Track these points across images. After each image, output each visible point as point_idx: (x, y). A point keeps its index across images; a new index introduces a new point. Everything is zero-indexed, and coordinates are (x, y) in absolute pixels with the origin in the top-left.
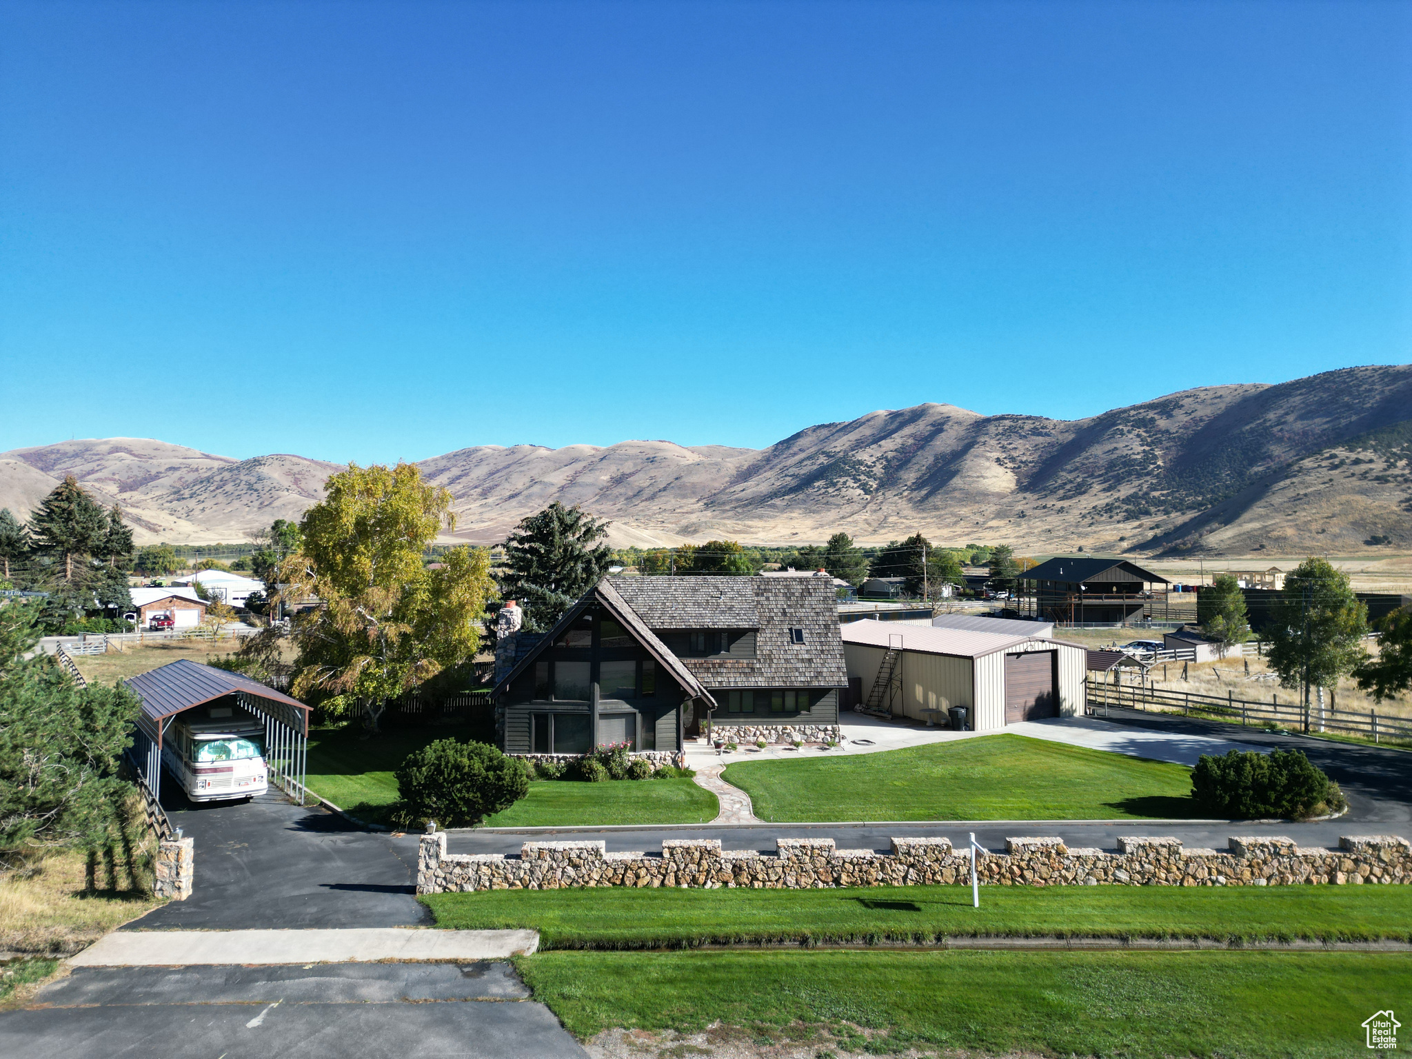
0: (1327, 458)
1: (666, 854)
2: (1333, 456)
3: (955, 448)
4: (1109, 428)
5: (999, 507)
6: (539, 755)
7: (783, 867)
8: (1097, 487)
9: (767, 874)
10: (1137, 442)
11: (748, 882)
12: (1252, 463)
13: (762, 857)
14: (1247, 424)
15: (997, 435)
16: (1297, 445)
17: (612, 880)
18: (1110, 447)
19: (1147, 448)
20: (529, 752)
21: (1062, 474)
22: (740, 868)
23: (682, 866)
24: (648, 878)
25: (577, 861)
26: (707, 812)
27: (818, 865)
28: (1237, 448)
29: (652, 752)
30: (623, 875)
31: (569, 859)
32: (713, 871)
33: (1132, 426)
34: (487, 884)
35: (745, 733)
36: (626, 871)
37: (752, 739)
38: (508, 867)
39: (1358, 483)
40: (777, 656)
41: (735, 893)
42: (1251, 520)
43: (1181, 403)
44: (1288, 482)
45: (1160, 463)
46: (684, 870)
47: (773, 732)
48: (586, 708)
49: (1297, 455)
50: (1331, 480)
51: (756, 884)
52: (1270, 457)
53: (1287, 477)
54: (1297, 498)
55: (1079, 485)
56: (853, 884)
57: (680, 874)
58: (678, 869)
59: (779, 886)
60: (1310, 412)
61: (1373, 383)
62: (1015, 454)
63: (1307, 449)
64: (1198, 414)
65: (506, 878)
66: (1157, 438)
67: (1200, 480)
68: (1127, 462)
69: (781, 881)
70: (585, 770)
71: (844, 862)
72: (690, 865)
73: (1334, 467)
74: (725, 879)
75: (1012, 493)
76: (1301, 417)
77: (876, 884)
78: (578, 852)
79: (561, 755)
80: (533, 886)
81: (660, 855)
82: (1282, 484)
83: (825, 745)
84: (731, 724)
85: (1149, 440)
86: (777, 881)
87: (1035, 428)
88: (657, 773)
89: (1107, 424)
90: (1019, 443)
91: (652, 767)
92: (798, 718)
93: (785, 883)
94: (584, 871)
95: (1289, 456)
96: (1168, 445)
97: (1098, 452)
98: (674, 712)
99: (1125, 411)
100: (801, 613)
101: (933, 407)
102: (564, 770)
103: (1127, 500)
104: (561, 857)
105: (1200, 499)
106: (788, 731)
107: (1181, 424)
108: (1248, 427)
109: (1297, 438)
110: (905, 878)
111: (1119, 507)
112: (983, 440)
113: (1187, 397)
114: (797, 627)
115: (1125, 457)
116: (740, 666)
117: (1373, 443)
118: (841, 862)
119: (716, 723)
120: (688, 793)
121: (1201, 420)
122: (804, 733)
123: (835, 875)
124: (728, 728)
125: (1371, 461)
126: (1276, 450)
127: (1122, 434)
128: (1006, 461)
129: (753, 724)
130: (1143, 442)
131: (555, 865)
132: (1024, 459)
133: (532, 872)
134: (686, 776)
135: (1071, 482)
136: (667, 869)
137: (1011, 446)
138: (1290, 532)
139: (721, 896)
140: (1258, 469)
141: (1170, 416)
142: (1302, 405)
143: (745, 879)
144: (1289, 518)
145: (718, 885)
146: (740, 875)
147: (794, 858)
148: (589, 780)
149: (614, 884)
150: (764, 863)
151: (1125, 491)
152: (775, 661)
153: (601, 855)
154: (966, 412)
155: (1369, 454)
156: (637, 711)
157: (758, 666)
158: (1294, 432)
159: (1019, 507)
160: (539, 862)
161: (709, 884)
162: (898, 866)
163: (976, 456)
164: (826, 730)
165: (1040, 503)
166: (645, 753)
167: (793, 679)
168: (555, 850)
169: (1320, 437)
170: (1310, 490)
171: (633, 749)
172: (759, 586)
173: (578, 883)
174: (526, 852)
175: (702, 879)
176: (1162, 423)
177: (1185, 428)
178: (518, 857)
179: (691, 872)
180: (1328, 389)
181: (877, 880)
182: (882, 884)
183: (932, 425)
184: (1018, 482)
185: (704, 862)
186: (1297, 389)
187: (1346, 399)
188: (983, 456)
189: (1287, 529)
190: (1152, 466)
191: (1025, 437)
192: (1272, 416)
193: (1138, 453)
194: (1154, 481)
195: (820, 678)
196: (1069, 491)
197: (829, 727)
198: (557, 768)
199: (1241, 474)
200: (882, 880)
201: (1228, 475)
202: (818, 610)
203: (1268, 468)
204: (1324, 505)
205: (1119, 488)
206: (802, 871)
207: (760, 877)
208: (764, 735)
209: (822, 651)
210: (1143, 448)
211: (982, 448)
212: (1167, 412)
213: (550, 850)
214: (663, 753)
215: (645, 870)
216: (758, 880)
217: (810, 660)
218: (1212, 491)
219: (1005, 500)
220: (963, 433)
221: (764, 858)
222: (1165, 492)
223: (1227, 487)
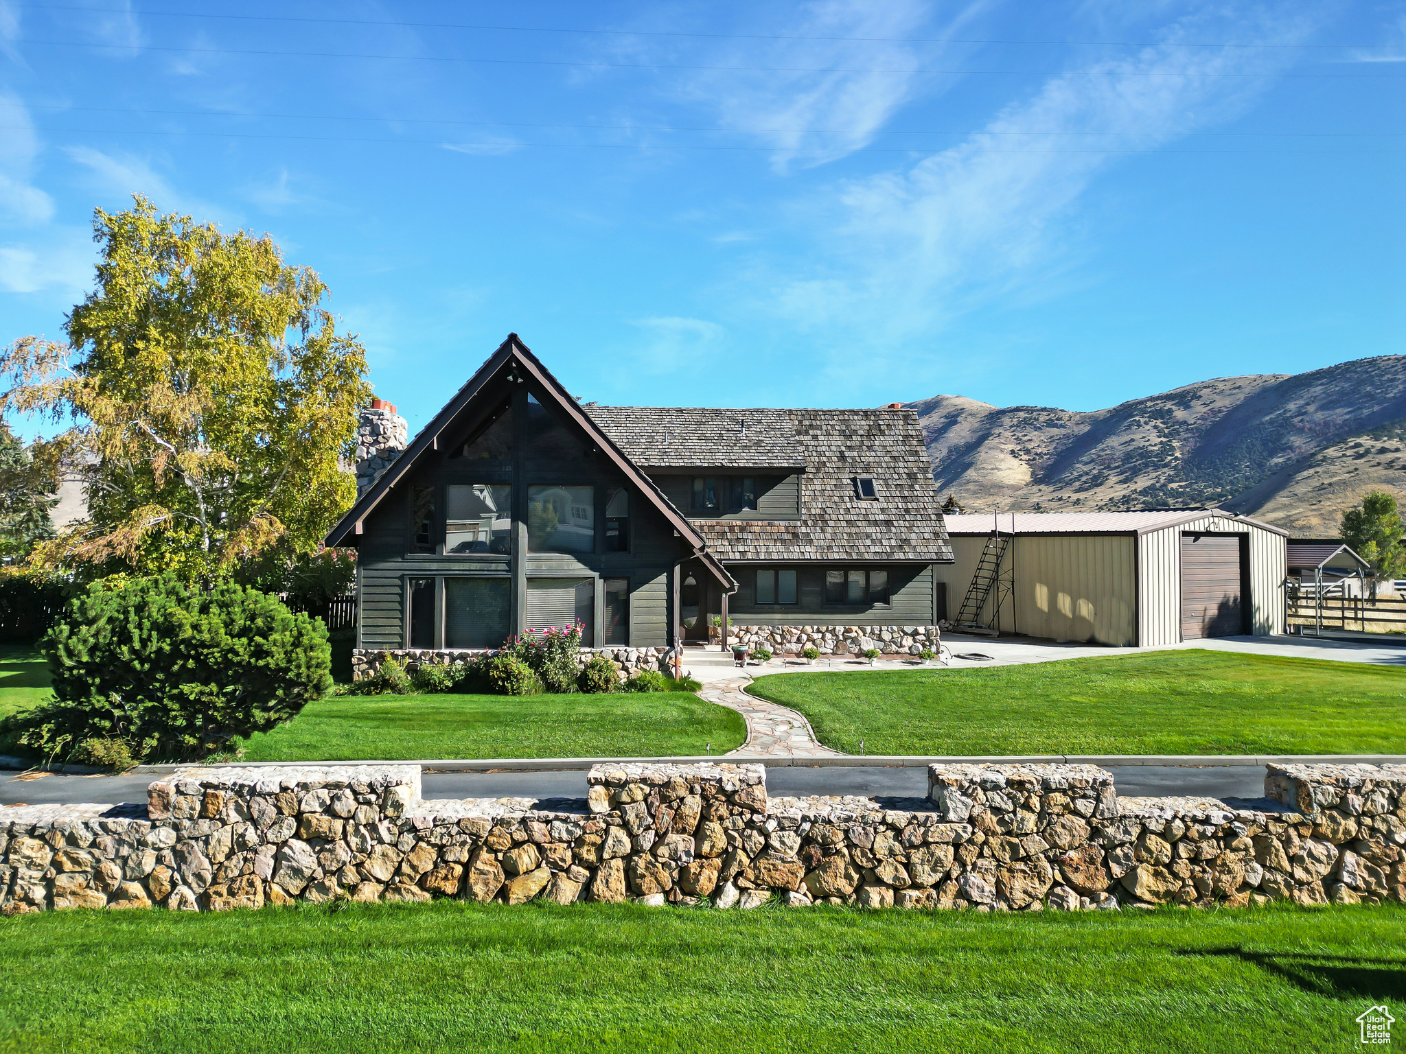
0: (1352, 448)
1: (600, 803)
2: (1358, 445)
3: (969, 440)
4: (1126, 419)
5: (1013, 499)
6: (418, 652)
7: (957, 846)
8: (1113, 479)
9: (908, 866)
10: (1154, 433)
11: (848, 890)
12: (1272, 454)
13: (892, 815)
14: (1267, 415)
15: (1011, 427)
16: (1318, 436)
17: (431, 882)
18: (1127, 438)
19: (1164, 440)
20: (401, 646)
21: (1077, 465)
22: (827, 848)
23: (648, 840)
24: (544, 874)
25: (322, 822)
26: (721, 737)
27: (1064, 840)
28: (1256, 439)
29: (623, 648)
30: (467, 867)
31: (299, 816)
32: (741, 855)
33: (1149, 417)
34: (39, 893)
35: (782, 636)
36: (474, 853)
37: (795, 647)
38: (107, 840)
39: (1385, 472)
40: (834, 517)
41: (812, 926)
42: (1274, 510)
43: (1199, 394)
44: (1312, 471)
45: (1178, 454)
46: (653, 851)
47: (828, 636)
48: (503, 567)
49: (1319, 446)
50: (1356, 469)
51: (875, 896)
52: (1291, 448)
53: (1311, 467)
54: (1321, 488)
55: (1095, 477)
56: (1172, 897)
57: (641, 863)
58: (636, 850)
59: (946, 902)
60: (1331, 402)
61: (1396, 373)
62: (1030, 446)
63: (1328, 440)
64: (1216, 405)
65: (99, 876)
66: (1173, 429)
67: (1219, 471)
68: (1144, 454)
69: (952, 887)
70: (496, 674)
71: (1145, 831)
72: (672, 837)
73: (1359, 456)
74: (779, 879)
75: (1027, 485)
76: (1322, 408)
77: (1243, 897)
78: (325, 795)
79: (456, 652)
80: (183, 901)
81: (582, 806)
82: (1305, 473)
83: (915, 656)
84: (760, 623)
85: (1166, 431)
86: (936, 886)
87: (1050, 420)
88: (631, 684)
89: (1124, 415)
90: (1034, 435)
91: (623, 674)
92: (869, 614)
93: (962, 894)
94: (343, 853)
95: (1310, 447)
96: (1186, 436)
97: (1115, 443)
98: (663, 578)
99: (1141, 402)
100: (869, 457)
101: (947, 399)
102: (459, 677)
103: (1144, 492)
104: (271, 812)
105: (1219, 490)
106: (853, 635)
107: (1199, 415)
108: (1267, 418)
109: (1317, 428)
110: (1331, 882)
111: (1136, 499)
112: (997, 431)
113: (1205, 387)
114: (865, 476)
115: (1142, 448)
116: (775, 530)
117: (1399, 432)
118: (1135, 831)
119: (735, 622)
120: (685, 709)
121: (1220, 411)
122: (880, 639)
123: (1117, 870)
124: (755, 628)
125: (1397, 450)
126: (1297, 441)
127: (1139, 426)
128: (1021, 453)
129: (795, 623)
130: (1161, 433)
131: (252, 836)
132: (1039, 451)
133: (180, 857)
134: (683, 689)
135: (1087, 474)
136: (600, 848)
137: (1025, 438)
138: (1315, 521)
139: (769, 935)
140: (1278, 460)
141: (1187, 407)
142: (1323, 396)
143: (838, 879)
144: (1314, 507)
145: (759, 898)
146: (825, 868)
147: (990, 819)
148: (503, 691)
149: (437, 893)
150: (898, 832)
151: (1142, 482)
152: (831, 523)
153: (398, 806)
154: (980, 404)
155: (1395, 443)
156: (596, 575)
157: (803, 530)
158: (1315, 423)
159: (1035, 499)
160: (205, 826)
161: (731, 893)
162: (1310, 844)
163: (990, 448)
164: (915, 633)
165: (1056, 495)
166: (608, 651)
167: (862, 549)
168: (253, 791)
169: (1341, 427)
170: (1334, 479)
171: (589, 641)
172: (800, 422)
173: (323, 889)
174: (163, 794)
175: (707, 879)
176: (1180, 414)
177: (1203, 418)
178: (139, 812)
179: (674, 857)
180: (1348, 380)
181: (1245, 886)
182: (1260, 899)
183: (946, 417)
184: (1033, 474)
185: (714, 826)
186: (1318, 379)
187: (1368, 389)
188: (997, 448)
189: (1312, 518)
190: (1170, 458)
191: (1040, 428)
192: (1292, 406)
193: (1156, 445)
194: (1172, 473)
195: (907, 549)
196: (1085, 483)
197: (921, 630)
198: (448, 673)
199: (1261, 466)
200: (1261, 889)
201: (1247, 466)
202: (896, 454)
203: (1289, 459)
204: (1349, 494)
205: (1135, 480)
206: (1015, 858)
207: (886, 873)
208: (814, 642)
209: (907, 510)
210: (1160, 440)
211: (997, 440)
212: (1185, 403)
213: (239, 790)
214: (643, 650)
215: (532, 850)
216: (879, 882)
217: (888, 523)
218: (1232, 483)
219: (1019, 492)
220: (977, 425)
221: (898, 817)
222: (1183, 484)
223: (1247, 478)
